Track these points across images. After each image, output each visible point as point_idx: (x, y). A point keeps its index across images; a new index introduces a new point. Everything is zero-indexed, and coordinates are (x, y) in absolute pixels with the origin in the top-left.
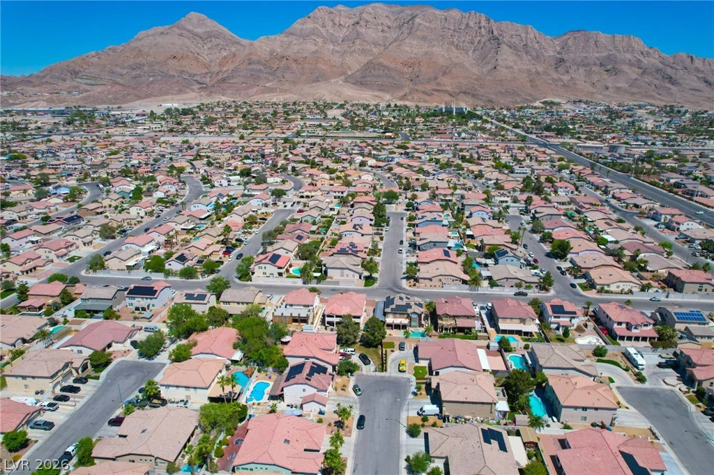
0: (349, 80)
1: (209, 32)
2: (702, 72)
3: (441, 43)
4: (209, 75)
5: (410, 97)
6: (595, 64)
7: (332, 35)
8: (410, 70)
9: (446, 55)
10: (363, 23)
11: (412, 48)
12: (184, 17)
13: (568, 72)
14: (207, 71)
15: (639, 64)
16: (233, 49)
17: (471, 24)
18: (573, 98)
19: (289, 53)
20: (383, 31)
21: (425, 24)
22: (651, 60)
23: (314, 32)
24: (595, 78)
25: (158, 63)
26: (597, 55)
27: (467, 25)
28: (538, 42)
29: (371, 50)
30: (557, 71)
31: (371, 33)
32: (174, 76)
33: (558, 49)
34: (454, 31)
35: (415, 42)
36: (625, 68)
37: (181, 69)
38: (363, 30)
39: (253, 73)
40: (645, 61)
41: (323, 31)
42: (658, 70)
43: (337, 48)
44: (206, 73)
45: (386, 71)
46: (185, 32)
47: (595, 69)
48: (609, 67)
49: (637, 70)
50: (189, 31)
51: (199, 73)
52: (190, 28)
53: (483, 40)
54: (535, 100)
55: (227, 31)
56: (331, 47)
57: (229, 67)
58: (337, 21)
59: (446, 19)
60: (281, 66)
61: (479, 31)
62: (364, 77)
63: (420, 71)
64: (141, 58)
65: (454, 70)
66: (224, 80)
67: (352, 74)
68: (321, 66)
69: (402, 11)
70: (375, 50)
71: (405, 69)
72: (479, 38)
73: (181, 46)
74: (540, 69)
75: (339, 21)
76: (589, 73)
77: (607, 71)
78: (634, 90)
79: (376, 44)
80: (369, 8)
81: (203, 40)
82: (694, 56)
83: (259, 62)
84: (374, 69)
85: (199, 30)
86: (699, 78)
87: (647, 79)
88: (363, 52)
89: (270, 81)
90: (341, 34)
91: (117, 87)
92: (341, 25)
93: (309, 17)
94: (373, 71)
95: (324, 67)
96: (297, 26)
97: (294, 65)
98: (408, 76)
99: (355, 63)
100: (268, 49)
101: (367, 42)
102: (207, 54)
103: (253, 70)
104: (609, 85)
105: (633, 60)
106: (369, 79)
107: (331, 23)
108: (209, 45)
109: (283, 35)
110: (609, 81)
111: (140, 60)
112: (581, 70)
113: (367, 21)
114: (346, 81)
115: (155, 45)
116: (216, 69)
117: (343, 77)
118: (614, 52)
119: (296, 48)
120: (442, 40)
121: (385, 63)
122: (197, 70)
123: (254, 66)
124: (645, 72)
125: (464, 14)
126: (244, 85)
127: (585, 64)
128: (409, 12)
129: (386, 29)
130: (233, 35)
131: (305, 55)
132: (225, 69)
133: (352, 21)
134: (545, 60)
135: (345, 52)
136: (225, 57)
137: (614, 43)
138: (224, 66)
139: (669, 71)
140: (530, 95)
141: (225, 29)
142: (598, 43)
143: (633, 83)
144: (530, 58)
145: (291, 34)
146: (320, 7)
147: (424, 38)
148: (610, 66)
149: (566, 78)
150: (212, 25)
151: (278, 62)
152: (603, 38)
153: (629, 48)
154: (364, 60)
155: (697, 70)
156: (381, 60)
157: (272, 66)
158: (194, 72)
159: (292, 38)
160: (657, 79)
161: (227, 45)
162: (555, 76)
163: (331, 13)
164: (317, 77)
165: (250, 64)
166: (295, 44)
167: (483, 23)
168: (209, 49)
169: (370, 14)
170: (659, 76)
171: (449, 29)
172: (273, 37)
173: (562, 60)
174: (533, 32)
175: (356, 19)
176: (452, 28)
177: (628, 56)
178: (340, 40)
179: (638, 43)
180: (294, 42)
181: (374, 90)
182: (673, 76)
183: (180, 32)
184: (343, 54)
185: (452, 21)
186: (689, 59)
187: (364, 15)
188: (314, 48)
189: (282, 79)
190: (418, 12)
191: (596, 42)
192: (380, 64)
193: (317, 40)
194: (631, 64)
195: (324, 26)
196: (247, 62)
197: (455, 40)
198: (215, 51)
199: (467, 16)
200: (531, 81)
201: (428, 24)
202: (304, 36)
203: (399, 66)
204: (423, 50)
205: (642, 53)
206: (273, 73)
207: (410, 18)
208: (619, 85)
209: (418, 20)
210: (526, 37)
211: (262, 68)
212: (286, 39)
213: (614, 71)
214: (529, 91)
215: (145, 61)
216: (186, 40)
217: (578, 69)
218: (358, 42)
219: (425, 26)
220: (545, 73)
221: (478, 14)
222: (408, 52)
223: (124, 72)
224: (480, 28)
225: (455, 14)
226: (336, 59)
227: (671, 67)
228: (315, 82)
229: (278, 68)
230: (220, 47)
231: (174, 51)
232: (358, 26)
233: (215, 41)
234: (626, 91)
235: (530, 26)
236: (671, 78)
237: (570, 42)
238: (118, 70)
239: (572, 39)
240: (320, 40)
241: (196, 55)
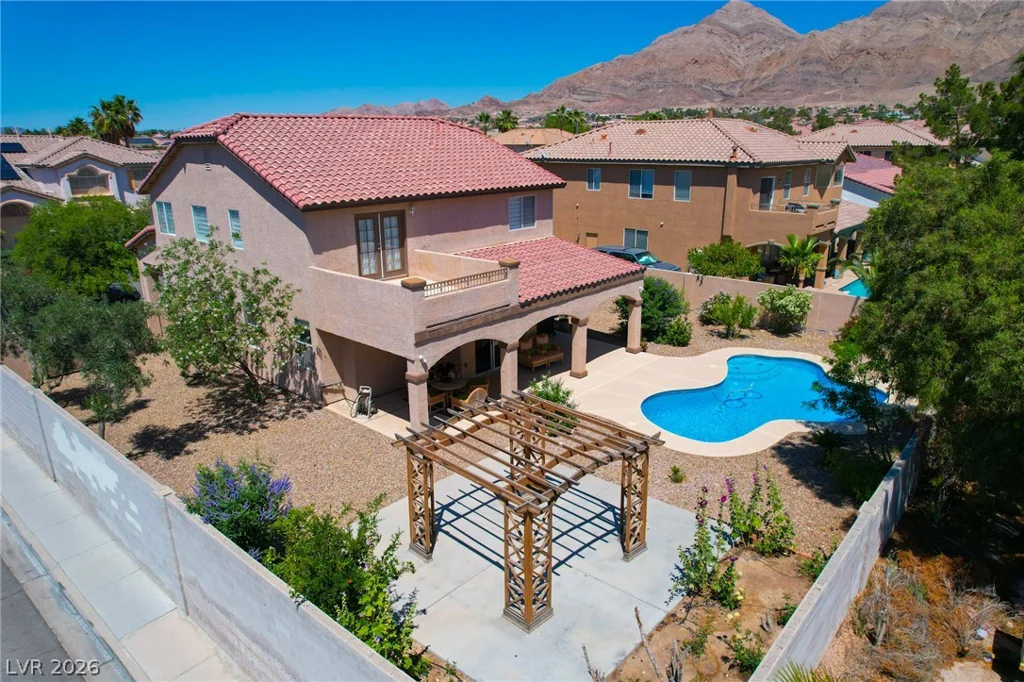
0: (981, 77)
1: (751, 25)
4: (740, 84)
12: (721, 7)
14: (738, 79)
16: (782, 47)
19: (874, 43)
25: (672, 70)
32: (691, 86)
37: (701, 77)
39: (806, 77)
41: (947, 3)
43: (970, 29)
44: (736, 82)
46: (717, 29)
50: (724, 27)
51: (725, 82)
52: (726, 22)
55: (781, 23)
56: (958, 28)
57: (773, 71)
60: (857, 65)
64: (652, 66)
66: (760, 89)
67: (990, 67)
73: (708, 46)
81: (740, 38)
83: (818, 61)
85: (738, 25)
89: (832, 88)
91: (617, 101)
95: (933, 62)
97: (879, 62)
100: (839, 42)
102: (743, 56)
103: (808, 73)
108: (748, 44)
109: (870, 18)
111: (651, 67)
115: (674, 49)
116: (750, 76)
119: (889, 35)
122: (722, 77)
123: (809, 68)
126: (788, 92)
130: (787, 27)
131: (903, 44)
132: (764, 74)
135: (986, 33)
136: (768, 58)
138: (763, 71)
141: (776, 21)
145: (884, 15)
150: (759, 15)
151: (851, 59)
154: (1020, 44)
157: (842, 65)
158: (719, 81)
159: (882, 21)
161: (775, 43)
164: (917, 78)
165: (804, 64)
166: (888, 30)
168: (747, 49)
172: (850, 22)
178: (980, 15)
180: (888, 27)
183: (709, 28)
184: (979, 38)
188: (921, 31)
189: (853, 85)
193: (933, 18)
196: (800, 61)
198: (755, 51)
202: (908, 16)
206: (839, 77)
211: (822, 69)
212: (873, 23)
215: (656, 69)
216: (716, 39)
223: (629, 84)
226: (964, 47)
229: (849, 68)
230: (764, 44)
231: (698, 53)
233: (757, 38)
238: (623, 82)
240: (936, 20)
241: (726, 57)
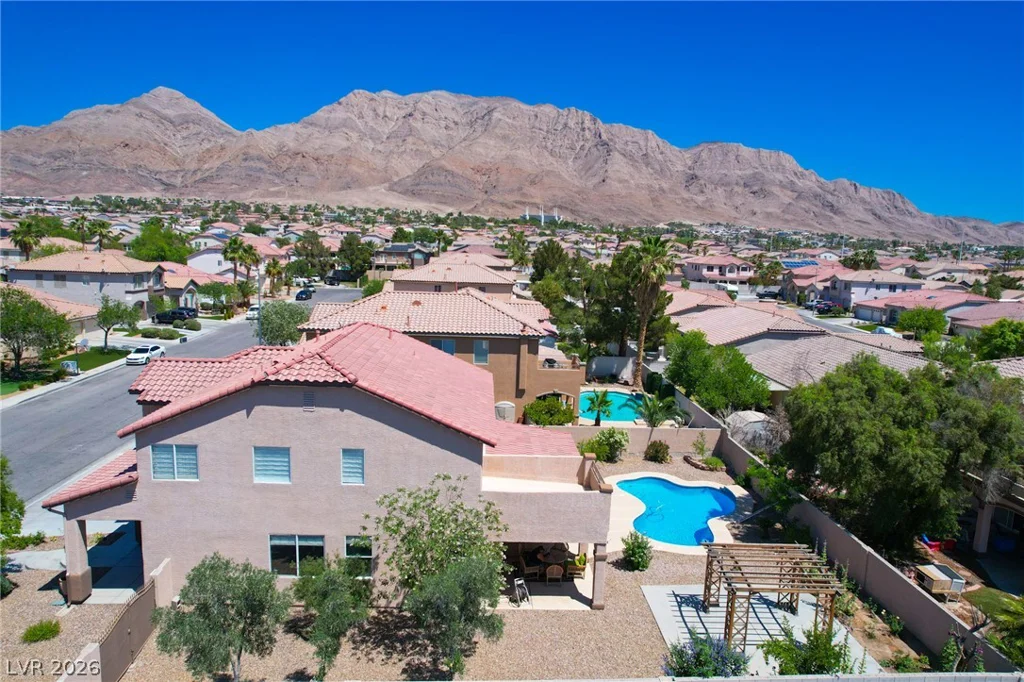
0: (395, 188)
1: (185, 115)
2: (869, 203)
3: (528, 145)
4: (182, 174)
5: (482, 209)
6: (737, 184)
7: (373, 129)
8: (485, 178)
9: (535, 161)
10: (418, 115)
11: (488, 149)
12: (148, 92)
13: (702, 192)
14: (177, 168)
15: (792, 186)
16: (221, 141)
17: (571, 124)
18: (709, 221)
19: (307, 148)
20: (447, 128)
21: (507, 120)
22: (808, 183)
23: (345, 124)
24: (738, 201)
25: (98, 151)
26: (739, 173)
27: (566, 125)
28: (662, 153)
29: (430, 152)
30: (689, 190)
31: (429, 130)
32: (123, 171)
33: (689, 163)
34: (547, 132)
35: (492, 142)
36: (776, 190)
37: (135, 162)
38: (418, 125)
39: (250, 173)
40: (800, 183)
41: (359, 123)
42: (816, 196)
43: (380, 147)
44: (177, 171)
45: (449, 178)
46: (146, 113)
47: (736, 189)
48: (755, 188)
49: (789, 193)
50: (154, 112)
51: (164, 170)
52: (157, 107)
53: (587, 146)
54: (659, 222)
55: (216, 118)
56: (371, 145)
57: (214, 164)
58: (380, 111)
59: (536, 116)
60: (295, 166)
61: (582, 133)
62: (418, 184)
63: (497, 180)
65: (546, 180)
66: (204, 180)
67: (400, 180)
68: (354, 168)
69: (475, 103)
70: (436, 153)
71: (478, 177)
72: (582, 143)
73: (139, 130)
74: (665, 186)
75: (385, 111)
76: (730, 194)
77: (754, 193)
78: (787, 217)
79: (436, 145)
80: (428, 96)
81: (174, 126)
82: (857, 184)
83: (260, 158)
84: (432, 174)
85: (170, 113)
86: (866, 210)
87: (804, 204)
88: (418, 153)
89: (276, 185)
90: (386, 129)
91: (23, 179)
92: (386, 116)
93: (340, 104)
94: (430, 177)
95: (360, 171)
96: (322, 114)
97: (314, 166)
98: (481, 187)
99: (405, 167)
100: (275, 143)
101: (423, 140)
102: (178, 146)
103: (251, 169)
104: (756, 209)
105: (785, 181)
106: (425, 187)
107: (371, 113)
108: (185, 133)
109: (298, 125)
110: (757, 204)
111: (69, 145)
112: (720, 190)
113: (424, 114)
114: (391, 189)
115: (96, 127)
116: (193, 166)
117: (387, 185)
118: (760, 170)
119: (318, 143)
120: (529, 142)
121: (449, 168)
122: (161, 165)
123: (251, 163)
124: (800, 196)
125: (561, 110)
126: (234, 186)
127: (724, 182)
128: (485, 105)
129: (452, 125)
130: (223, 122)
131: (331, 152)
132: (206, 166)
133: (403, 113)
134: (671, 175)
135: (392, 152)
136: (208, 150)
137: (760, 160)
138: (205, 163)
139: (829, 198)
140: (652, 215)
141: (211, 115)
142: (740, 159)
143: (787, 208)
144: (651, 171)
145: (311, 124)
146: (356, 91)
147: (505, 138)
148: (757, 187)
149: (700, 199)
150: (191, 106)
151: (289, 160)
152: (746, 151)
153: (779, 168)
154: (418, 164)
155: (863, 201)
156: (443, 162)
157: (281, 165)
158: (157, 169)
159: (311, 129)
160: (816, 206)
161: (213, 136)
162: (686, 195)
163: (372, 99)
164: (348, 183)
165: (246, 160)
166: (317, 138)
167: (588, 123)
168: (184, 138)
169: (429, 103)
170: (818, 203)
171: (540, 129)
172: (283, 126)
173: (694, 177)
174: (654, 140)
175: (409, 110)
176: (545, 128)
177: (779, 176)
178: (385, 137)
179: (789, 161)
180: (316, 135)
181: (430, 202)
182: (835, 203)
183: (138, 111)
184: (388, 155)
185: (544, 119)
186: (853, 188)
187: (420, 105)
188: (345, 144)
189: (295, 184)
190: (498, 104)
191: (737, 156)
192: (442, 168)
193: (351, 134)
194: (782, 186)
195: (361, 116)
196: (241, 157)
197: (549, 144)
198: (194, 142)
199: (565, 113)
200: (653, 200)
201: (510, 121)
202: (331, 128)
203: (469, 173)
204: (504, 153)
205: (796, 174)
206: (281, 174)
207: (485, 111)
208: (769, 210)
209: (496, 115)
210: (647, 145)
211: (264, 166)
212: (304, 130)
213: (761, 193)
214: (650, 211)
215: (75, 148)
216: (148, 123)
217: (716, 188)
218: (410, 140)
219: (507, 123)
220: (672, 190)
221: (580, 112)
222: (481, 154)
223: (39, 161)
224: (583, 129)
225: (548, 110)
226: (378, 161)
227: (832, 194)
228: (344, 189)
229: (288, 168)
230: (202, 136)
231: (128, 136)
232: (411, 120)
233: (193, 129)
234: (778, 217)
235: (650, 131)
236: (832, 206)
237: (704, 155)
238: (29, 157)
239: (706, 151)
240: (354, 136)
241: (162, 144)
